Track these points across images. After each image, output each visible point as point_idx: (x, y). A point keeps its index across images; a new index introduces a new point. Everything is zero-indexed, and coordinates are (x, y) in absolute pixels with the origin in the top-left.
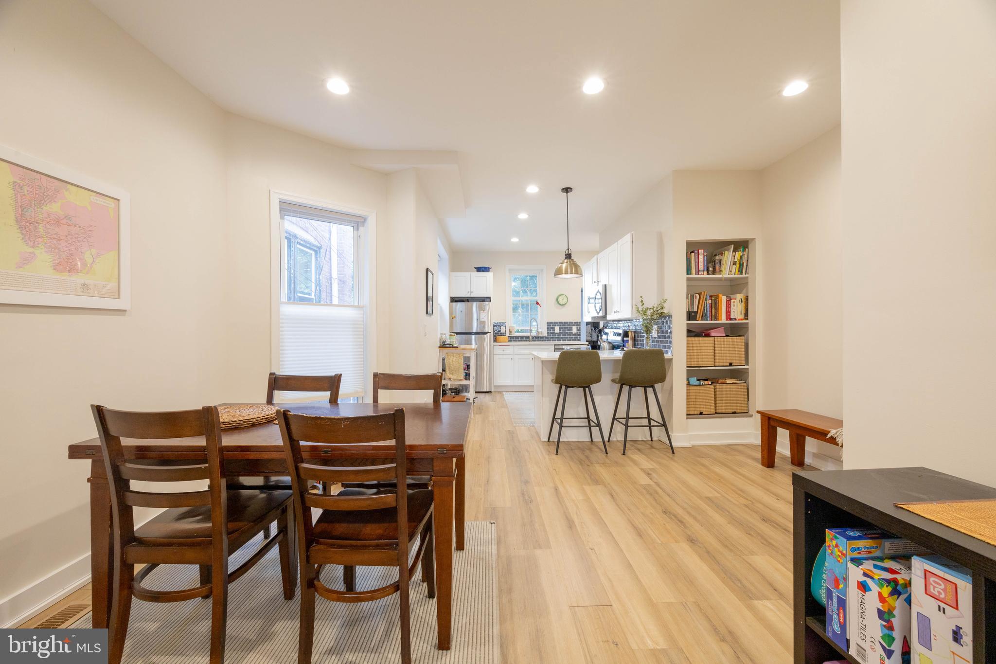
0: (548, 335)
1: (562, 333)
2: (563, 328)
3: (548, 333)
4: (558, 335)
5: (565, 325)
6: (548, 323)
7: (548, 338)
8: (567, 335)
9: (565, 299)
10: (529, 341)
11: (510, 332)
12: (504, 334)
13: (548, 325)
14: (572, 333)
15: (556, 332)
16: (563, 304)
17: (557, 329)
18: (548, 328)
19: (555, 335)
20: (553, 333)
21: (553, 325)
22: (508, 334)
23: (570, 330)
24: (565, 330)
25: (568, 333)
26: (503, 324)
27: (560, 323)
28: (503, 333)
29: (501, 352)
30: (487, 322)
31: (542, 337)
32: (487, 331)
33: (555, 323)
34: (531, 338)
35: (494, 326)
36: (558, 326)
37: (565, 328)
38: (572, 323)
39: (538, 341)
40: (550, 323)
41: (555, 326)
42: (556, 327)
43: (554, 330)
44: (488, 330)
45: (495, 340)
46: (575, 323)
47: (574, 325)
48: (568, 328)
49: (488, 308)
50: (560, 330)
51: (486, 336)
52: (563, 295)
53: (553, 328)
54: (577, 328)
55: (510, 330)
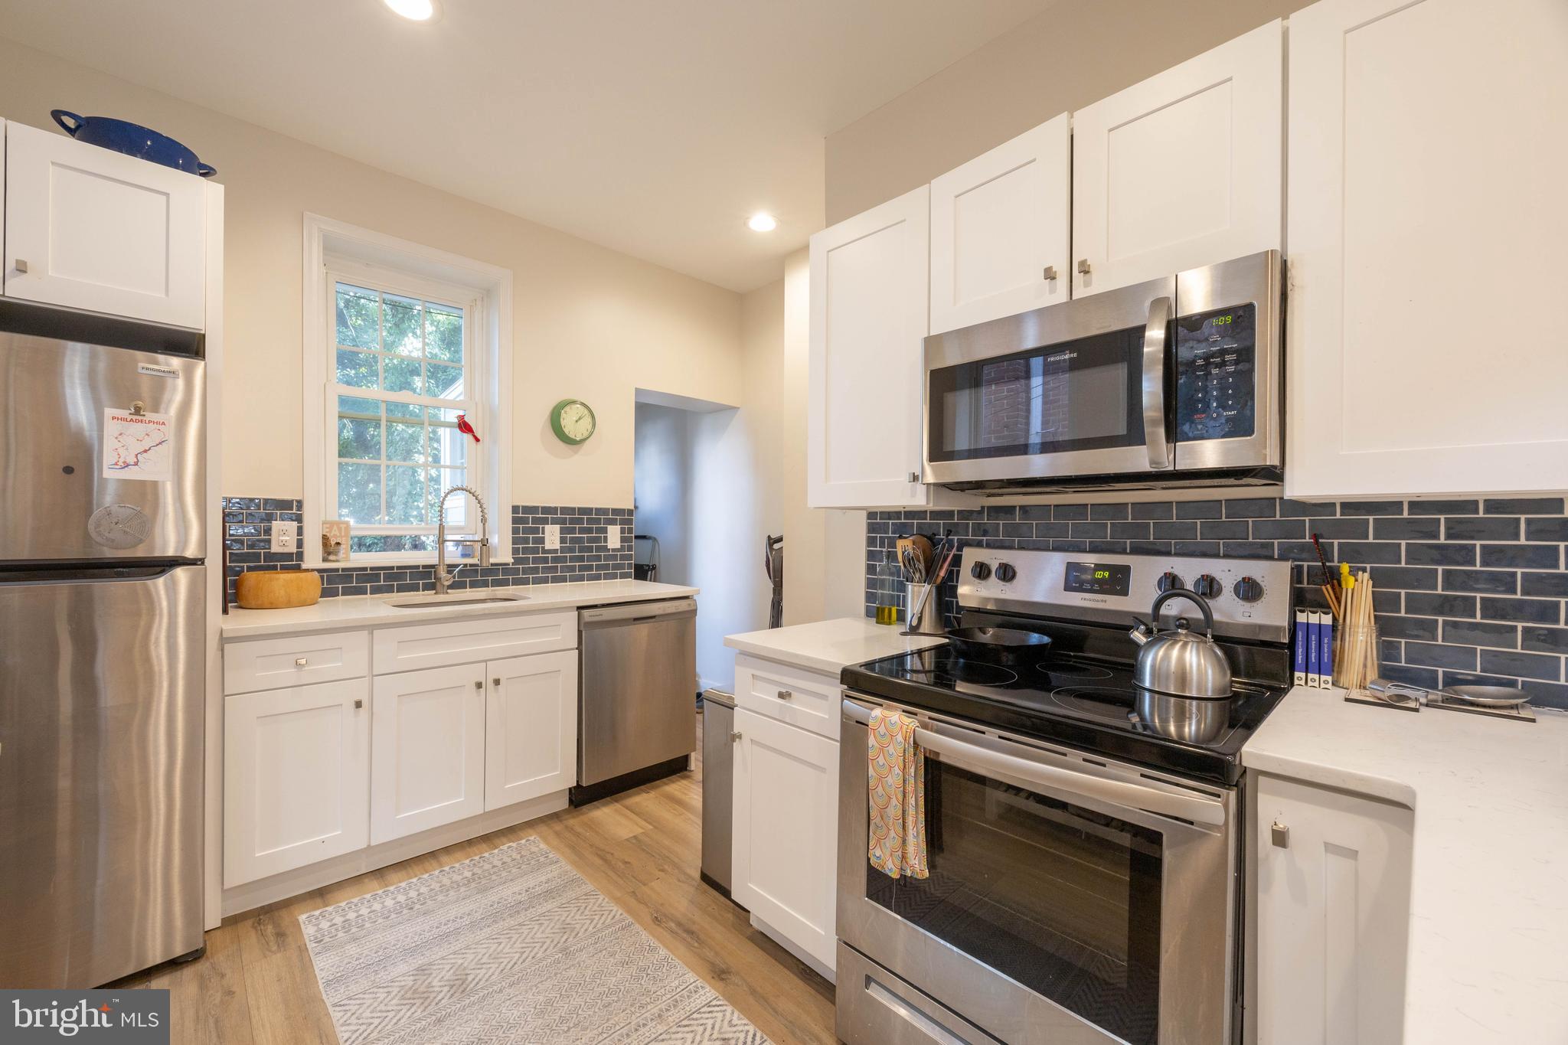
0: (517, 561)
1: (572, 550)
2: (572, 531)
3: (515, 551)
4: (556, 560)
5: (580, 521)
6: (515, 509)
7: (516, 571)
8: (589, 559)
9: (587, 422)
10: (432, 587)
11: (329, 548)
12: (291, 562)
13: (515, 521)
14: (605, 549)
15: (548, 546)
16: (572, 436)
17: (552, 537)
18: (515, 531)
19: (546, 560)
20: (535, 551)
21: (535, 521)
22: (313, 558)
23: (597, 540)
24: (580, 540)
25: (590, 549)
26: (291, 509)
27: (564, 510)
28: (288, 556)
29: (286, 674)
30: (169, 490)
31: (494, 569)
32: (171, 552)
33: (547, 510)
34: (443, 574)
35: (226, 516)
36: (554, 522)
37: (582, 530)
38: (604, 511)
39: (473, 585)
40: (528, 509)
41: (545, 521)
42: (548, 528)
43: (542, 541)
44: (183, 541)
45: (234, 596)
46: (616, 511)
47: (613, 522)
48: (590, 530)
49: (178, 397)
50: (563, 540)
51: (161, 581)
52: (574, 402)
53: (536, 531)
54: (622, 531)
55: (325, 538)
